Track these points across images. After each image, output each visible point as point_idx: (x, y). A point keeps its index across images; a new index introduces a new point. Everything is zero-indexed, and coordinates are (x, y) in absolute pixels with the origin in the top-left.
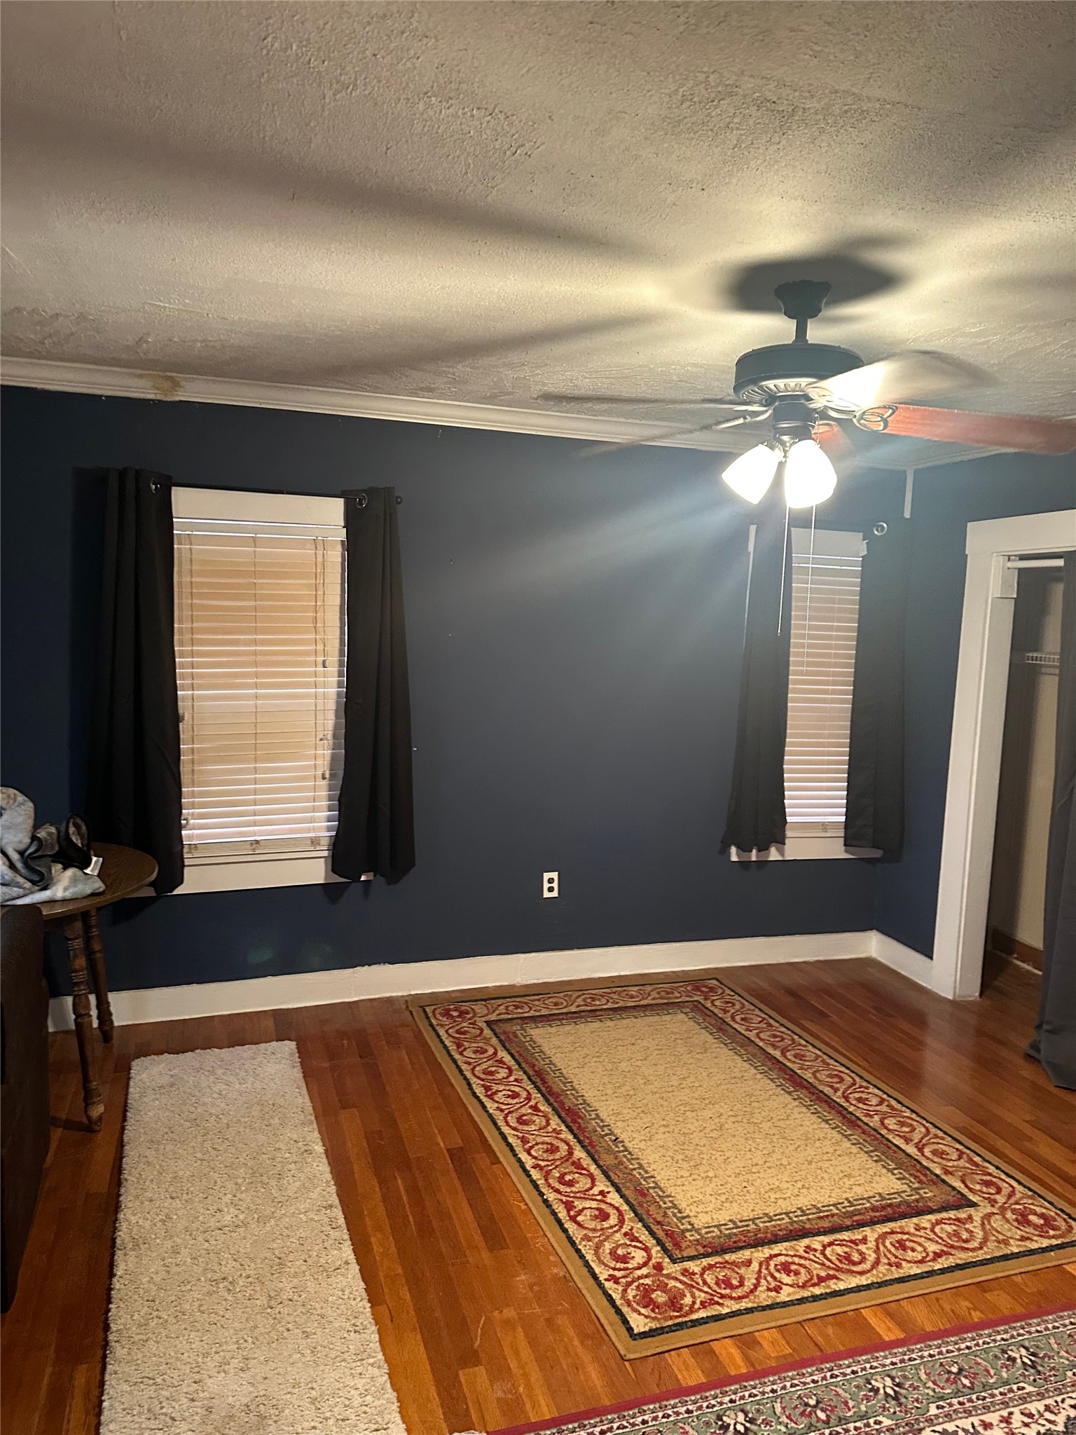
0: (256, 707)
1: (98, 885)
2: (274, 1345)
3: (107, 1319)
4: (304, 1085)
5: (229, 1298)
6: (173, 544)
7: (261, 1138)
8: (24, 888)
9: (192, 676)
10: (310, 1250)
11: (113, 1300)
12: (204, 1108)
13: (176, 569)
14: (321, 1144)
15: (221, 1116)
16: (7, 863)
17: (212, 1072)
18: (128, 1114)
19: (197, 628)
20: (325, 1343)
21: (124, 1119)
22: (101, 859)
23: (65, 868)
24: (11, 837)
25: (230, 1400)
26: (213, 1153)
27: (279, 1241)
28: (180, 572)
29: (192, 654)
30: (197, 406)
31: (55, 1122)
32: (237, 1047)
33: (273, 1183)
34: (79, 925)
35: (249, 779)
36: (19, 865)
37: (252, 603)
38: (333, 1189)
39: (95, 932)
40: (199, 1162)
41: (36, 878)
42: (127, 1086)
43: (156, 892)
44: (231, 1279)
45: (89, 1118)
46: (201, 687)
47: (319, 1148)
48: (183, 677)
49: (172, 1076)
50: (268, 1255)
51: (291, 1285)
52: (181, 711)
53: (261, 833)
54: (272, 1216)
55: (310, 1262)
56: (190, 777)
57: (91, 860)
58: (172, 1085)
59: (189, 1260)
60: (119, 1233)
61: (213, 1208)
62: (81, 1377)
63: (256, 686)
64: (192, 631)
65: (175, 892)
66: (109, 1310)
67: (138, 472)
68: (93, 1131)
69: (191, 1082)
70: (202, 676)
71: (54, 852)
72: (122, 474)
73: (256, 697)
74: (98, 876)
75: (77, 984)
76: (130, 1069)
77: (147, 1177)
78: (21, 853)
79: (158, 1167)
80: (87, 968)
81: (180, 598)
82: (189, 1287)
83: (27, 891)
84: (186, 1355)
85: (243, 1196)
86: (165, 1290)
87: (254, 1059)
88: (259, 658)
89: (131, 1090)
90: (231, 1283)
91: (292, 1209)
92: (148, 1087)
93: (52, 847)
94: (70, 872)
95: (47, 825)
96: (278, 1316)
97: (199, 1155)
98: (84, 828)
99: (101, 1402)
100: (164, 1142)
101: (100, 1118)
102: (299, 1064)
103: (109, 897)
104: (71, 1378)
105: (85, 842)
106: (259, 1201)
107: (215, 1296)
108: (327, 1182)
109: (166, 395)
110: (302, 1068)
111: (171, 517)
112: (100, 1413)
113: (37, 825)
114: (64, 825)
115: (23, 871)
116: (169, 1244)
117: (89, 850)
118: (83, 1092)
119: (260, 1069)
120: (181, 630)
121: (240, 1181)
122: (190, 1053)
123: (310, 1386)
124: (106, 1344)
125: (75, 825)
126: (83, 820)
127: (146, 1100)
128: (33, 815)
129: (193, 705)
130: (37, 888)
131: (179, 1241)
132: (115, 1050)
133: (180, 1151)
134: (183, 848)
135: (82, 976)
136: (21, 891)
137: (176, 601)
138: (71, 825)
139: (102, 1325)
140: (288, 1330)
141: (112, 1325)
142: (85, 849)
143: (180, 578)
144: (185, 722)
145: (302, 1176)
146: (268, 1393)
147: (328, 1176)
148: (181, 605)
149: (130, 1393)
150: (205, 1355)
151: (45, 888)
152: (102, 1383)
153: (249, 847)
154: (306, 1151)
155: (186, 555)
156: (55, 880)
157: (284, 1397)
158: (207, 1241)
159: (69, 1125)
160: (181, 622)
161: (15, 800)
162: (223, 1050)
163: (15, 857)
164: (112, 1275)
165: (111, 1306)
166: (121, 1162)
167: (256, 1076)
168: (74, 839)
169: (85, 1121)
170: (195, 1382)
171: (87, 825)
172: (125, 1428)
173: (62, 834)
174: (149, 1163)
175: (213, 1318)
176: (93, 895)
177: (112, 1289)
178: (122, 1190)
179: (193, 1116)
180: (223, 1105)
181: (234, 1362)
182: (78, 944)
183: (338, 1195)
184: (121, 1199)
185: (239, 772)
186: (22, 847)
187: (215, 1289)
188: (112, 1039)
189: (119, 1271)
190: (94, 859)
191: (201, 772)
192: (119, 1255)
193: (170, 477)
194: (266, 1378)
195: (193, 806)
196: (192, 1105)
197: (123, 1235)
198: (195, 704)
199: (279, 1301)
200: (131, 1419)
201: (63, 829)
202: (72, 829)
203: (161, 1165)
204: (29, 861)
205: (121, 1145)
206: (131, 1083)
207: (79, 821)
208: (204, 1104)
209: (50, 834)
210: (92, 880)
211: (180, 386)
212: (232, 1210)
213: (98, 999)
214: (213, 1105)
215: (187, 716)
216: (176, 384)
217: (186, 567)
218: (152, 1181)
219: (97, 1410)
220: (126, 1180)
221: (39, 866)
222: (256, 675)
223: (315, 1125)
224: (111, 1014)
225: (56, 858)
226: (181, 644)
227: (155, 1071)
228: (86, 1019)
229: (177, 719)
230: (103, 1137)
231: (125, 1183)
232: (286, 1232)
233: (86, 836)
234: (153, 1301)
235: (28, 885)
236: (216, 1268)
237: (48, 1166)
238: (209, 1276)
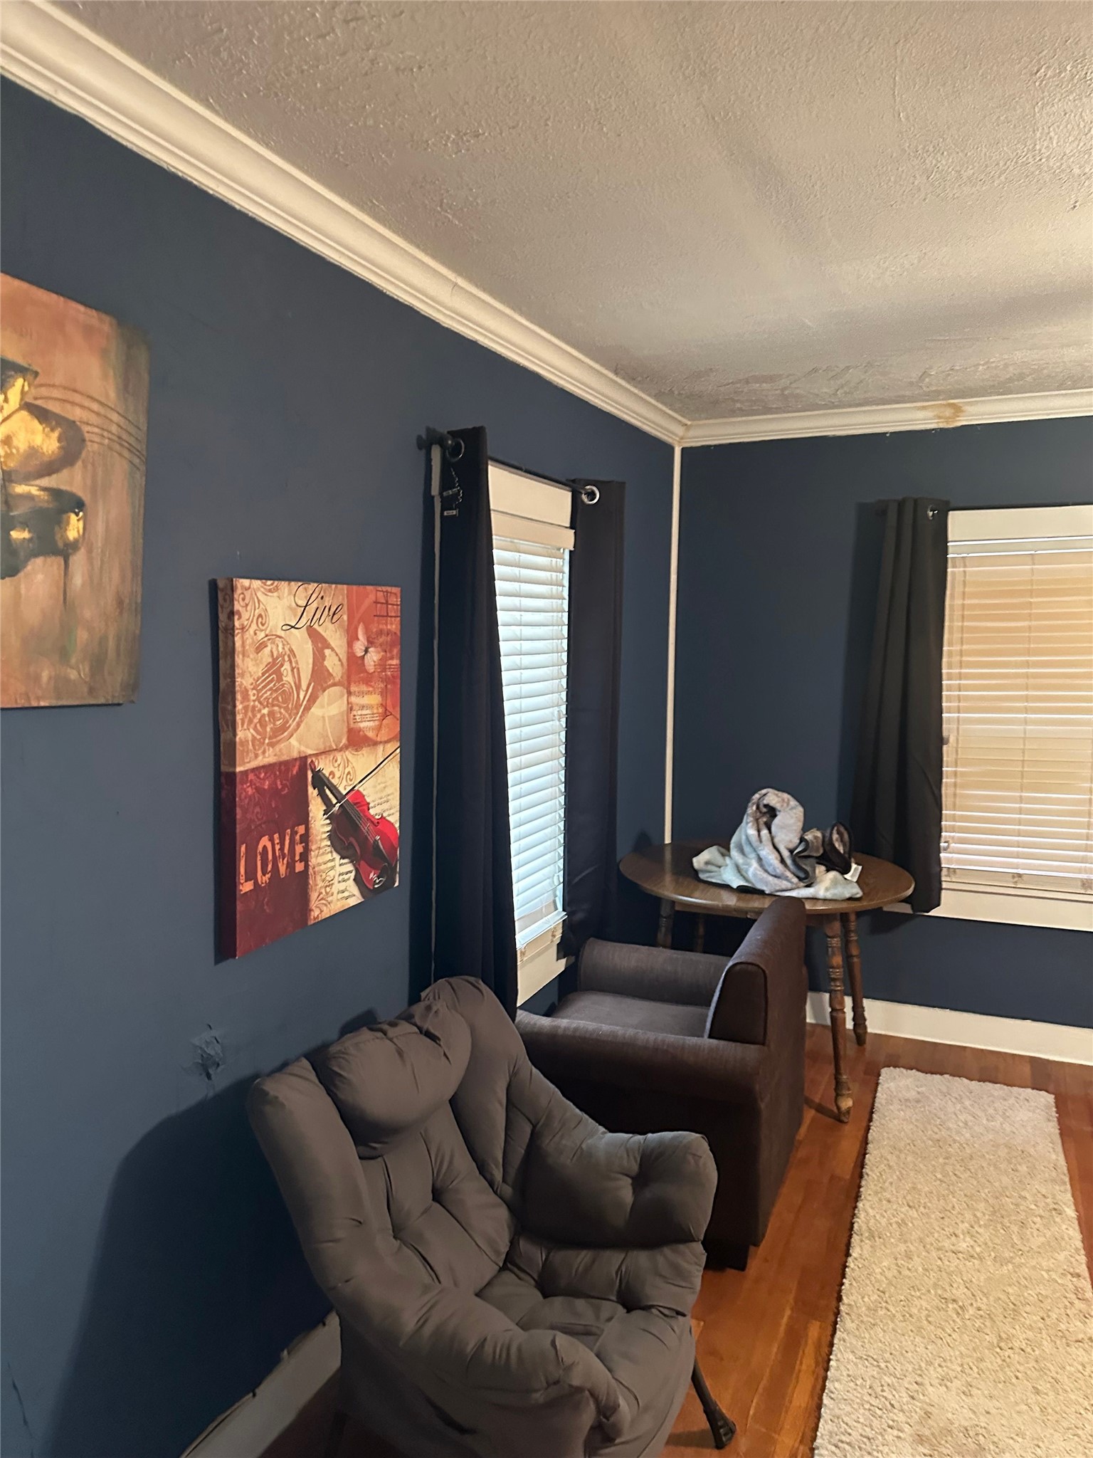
0: (1025, 733)
1: (856, 891)
2: (1000, 1386)
3: (840, 1291)
4: (1059, 1141)
5: (958, 1320)
6: (946, 568)
7: (1005, 1180)
8: (792, 883)
9: (959, 699)
10: (1049, 1310)
11: (847, 1276)
12: (949, 1133)
13: (948, 592)
14: (1073, 1208)
15: (965, 1146)
16: (779, 858)
17: (960, 1100)
18: (874, 1115)
19: (966, 650)
20: (1058, 1409)
21: (870, 1120)
22: (860, 867)
23: (828, 871)
24: (783, 836)
25: (950, 1416)
26: (954, 1178)
27: (1015, 1288)
28: (952, 596)
29: (960, 676)
30: (979, 428)
31: (809, 1102)
32: (987, 1083)
33: (1015, 1229)
34: (837, 926)
35: (1015, 808)
36: (789, 862)
37: (1026, 624)
38: (1083, 1259)
39: (854, 937)
40: (938, 1182)
41: (802, 875)
42: (876, 1091)
43: (913, 909)
44: (961, 1304)
45: (839, 1108)
46: (968, 710)
47: (1071, 1212)
48: (950, 699)
49: (919, 1093)
50: (1003, 1297)
51: (1024, 1336)
52: (945, 734)
53: (1024, 866)
54: (1010, 1261)
55: (1048, 1321)
56: (952, 800)
57: (850, 867)
58: (918, 1101)
59: (920, 1269)
60: (858, 1220)
61: (949, 1230)
62: (814, 1330)
63: (1026, 710)
64: (961, 653)
65: (932, 913)
66: (842, 1284)
67: (916, 501)
68: (841, 1122)
69: (937, 1104)
70: (967, 698)
71: (819, 855)
72: (901, 505)
73: (1026, 722)
74: (857, 882)
75: (834, 980)
76: (880, 1075)
77: (887, 1178)
78: (791, 851)
79: (898, 1173)
80: (843, 967)
81: (951, 620)
82: (918, 1294)
83: (794, 886)
84: (910, 1354)
85: (981, 1230)
86: (896, 1287)
87: (1005, 1100)
88: (1031, 681)
89: (878, 1094)
90: (960, 1307)
91: (1033, 1263)
92: (895, 1096)
93: (817, 850)
94: (833, 874)
95: (814, 830)
96: (1008, 1360)
97: (939, 1176)
98: (846, 836)
99: (829, 1360)
100: (906, 1151)
101: (848, 1111)
102: (1056, 1119)
103: (865, 905)
104: (806, 1328)
105: (847, 850)
106: (997, 1241)
107: (942, 1313)
108: (1077, 1250)
109: (947, 422)
110: (1059, 1124)
111: (946, 541)
112: (827, 1369)
113: (805, 829)
114: (829, 831)
115: (792, 867)
116: (902, 1247)
117: (850, 858)
118: (834, 1082)
119: (1011, 1111)
120: (950, 653)
121: (979, 1214)
122: (938, 1076)
123: (1036, 1442)
124: (837, 1313)
125: (839, 832)
126: (846, 829)
127: (891, 1107)
128: (802, 819)
129: (958, 729)
130: (802, 884)
131: (912, 1248)
132: (867, 1054)
133: (921, 1166)
134: (941, 870)
135: (838, 973)
136: (789, 885)
137: (947, 624)
138: (835, 832)
139: (836, 1295)
140: (1017, 1378)
141: (844, 1298)
142: (847, 856)
143: (952, 601)
144: (950, 745)
145: (1048, 1234)
146: (989, 1428)
147: (1080, 1245)
148: (951, 628)
149: (856, 1364)
150: (930, 1363)
151: (809, 886)
152: (831, 1345)
153: (1011, 880)
154: (1055, 1209)
155: (959, 578)
156: (818, 880)
157: (1007, 1440)
158: (940, 1259)
159: (820, 1109)
160: (950, 644)
161: (788, 804)
162: (973, 1082)
163: (786, 854)
164: (848, 1255)
165: (844, 1280)
166: (864, 1158)
167: (1005, 1117)
168: (837, 845)
169: (835, 1109)
170: (916, 1383)
171: (849, 834)
172: (848, 1391)
173: (827, 839)
174: (890, 1167)
175: (939, 1332)
176: (850, 899)
177: (846, 1267)
178: (863, 1183)
179: (937, 1137)
180: (968, 1135)
181: (957, 1383)
182: (836, 942)
183: (1088, 1268)
184: (861, 1189)
185: (1004, 799)
186: (791, 846)
187: (944, 1306)
188: (865, 1043)
189: (855, 1252)
190: (854, 866)
191: (963, 796)
192: (855, 1239)
193: (947, 503)
194: (988, 1413)
195: (953, 829)
196: (936, 1126)
197: (859, 1223)
198: (961, 727)
199: (1010, 1345)
200: (855, 1387)
201: (827, 834)
202: (835, 836)
203: (900, 1171)
204: (797, 859)
205: (865, 1142)
206: (879, 1089)
207: (842, 829)
208: (948, 1129)
209: (816, 838)
210: (850, 885)
211: (962, 411)
212: (968, 1239)
213: (854, 1001)
214: (958, 1132)
215: (952, 739)
216: (957, 410)
217: (959, 589)
218: (891, 1183)
219: (825, 1365)
220: (867, 1174)
221: (806, 865)
222: (1027, 699)
223: (1068, 1187)
224: (865, 1020)
225: (823, 860)
226: (950, 667)
227: (903, 1083)
228: (840, 1015)
229: (941, 741)
230: (850, 1130)
231: (866, 1176)
232: (1023, 1282)
233: (848, 844)
234: (884, 1293)
235: (795, 880)
236: (948, 1288)
237: (801, 1138)
238: (940, 1292)
